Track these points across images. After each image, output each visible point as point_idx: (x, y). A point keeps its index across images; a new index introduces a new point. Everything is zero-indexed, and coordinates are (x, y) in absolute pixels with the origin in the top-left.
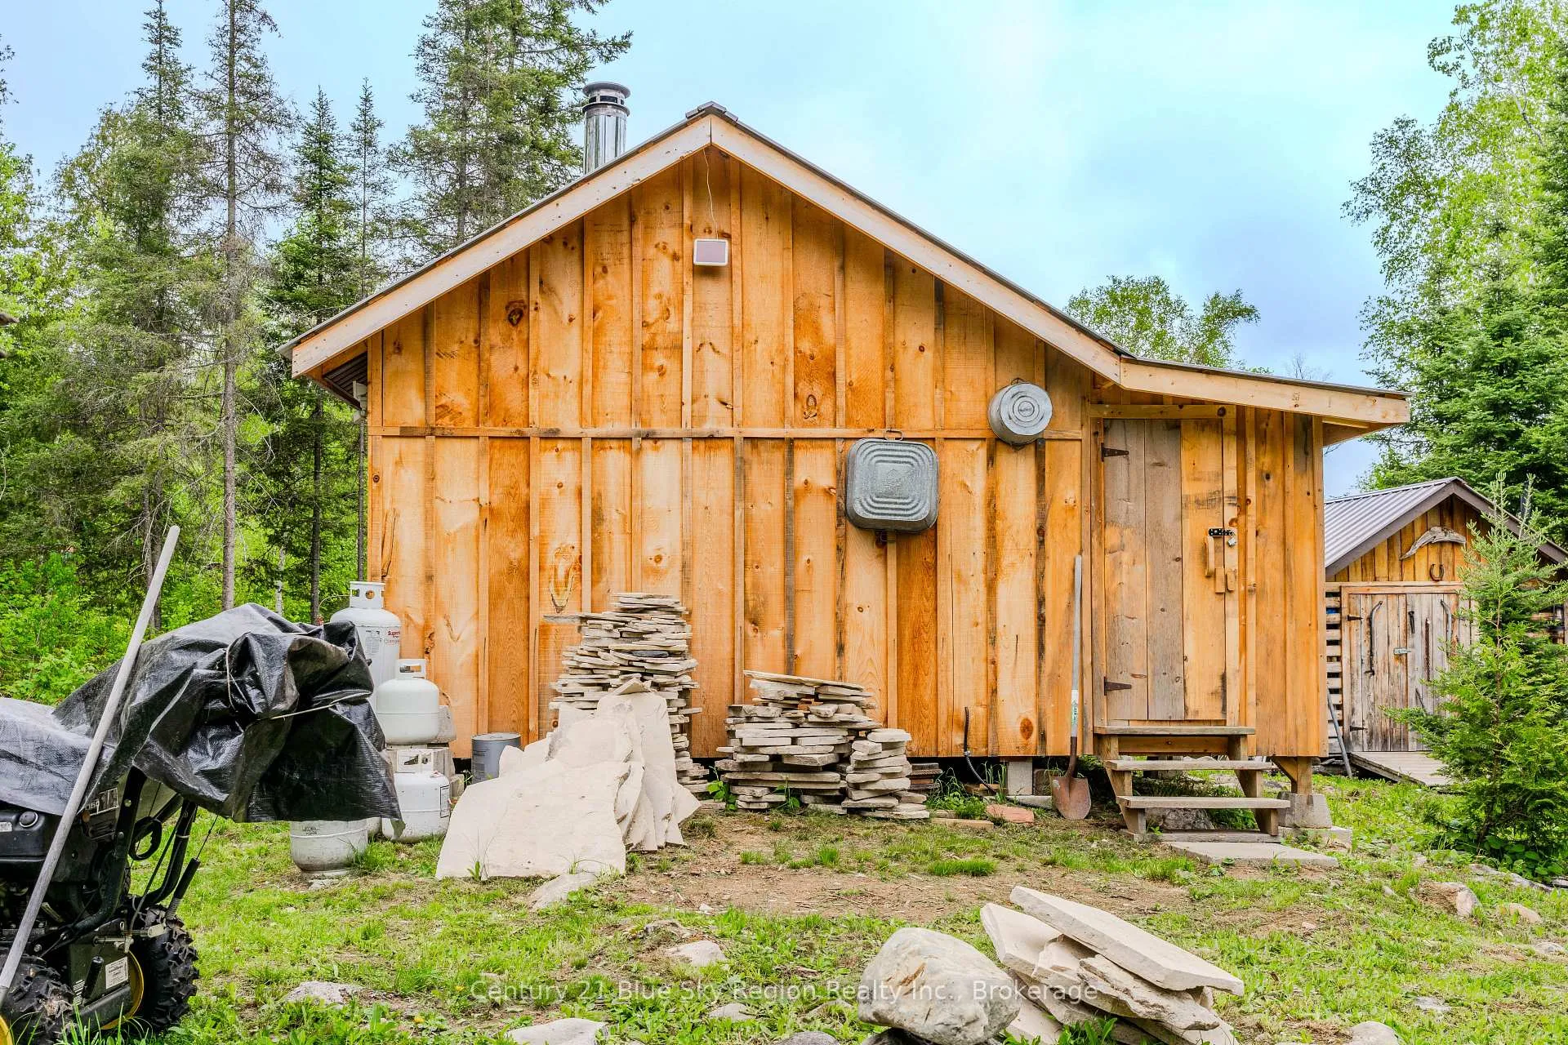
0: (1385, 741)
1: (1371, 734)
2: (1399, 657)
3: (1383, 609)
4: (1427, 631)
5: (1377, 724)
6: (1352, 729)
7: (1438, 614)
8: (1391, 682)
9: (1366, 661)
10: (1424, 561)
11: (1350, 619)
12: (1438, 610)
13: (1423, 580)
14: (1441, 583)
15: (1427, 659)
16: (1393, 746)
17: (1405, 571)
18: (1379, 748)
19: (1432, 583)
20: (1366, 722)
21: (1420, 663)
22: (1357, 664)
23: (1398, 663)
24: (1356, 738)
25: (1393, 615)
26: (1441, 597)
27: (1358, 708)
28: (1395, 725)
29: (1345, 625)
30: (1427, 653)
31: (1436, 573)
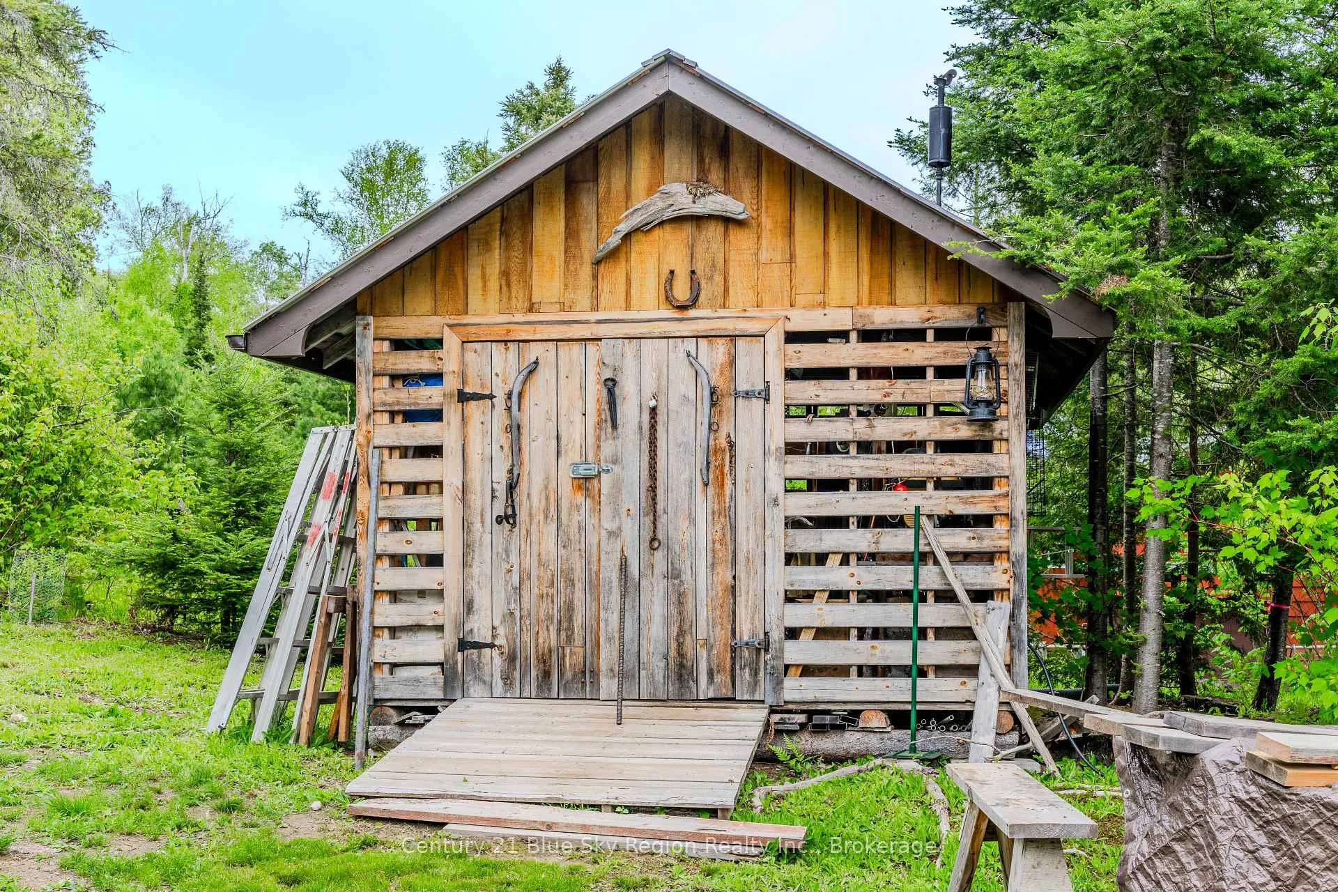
0: (547, 674)
1: (511, 658)
2: (584, 483)
3: (544, 375)
4: (653, 427)
5: (527, 637)
6: (463, 645)
7: (683, 384)
8: (563, 542)
9: (501, 491)
10: (651, 265)
11: (463, 397)
12: (685, 372)
13: (648, 304)
14: (692, 313)
15: (653, 489)
16: (565, 686)
17: (605, 287)
18: (531, 688)
19: (676, 315)
20: (501, 631)
21: (633, 497)
22: (479, 499)
23: (580, 498)
24: (477, 667)
25: (570, 389)
26: (690, 345)
27: (482, 599)
28: (570, 639)
29: (452, 413)
30: (653, 475)
31: (682, 292)
